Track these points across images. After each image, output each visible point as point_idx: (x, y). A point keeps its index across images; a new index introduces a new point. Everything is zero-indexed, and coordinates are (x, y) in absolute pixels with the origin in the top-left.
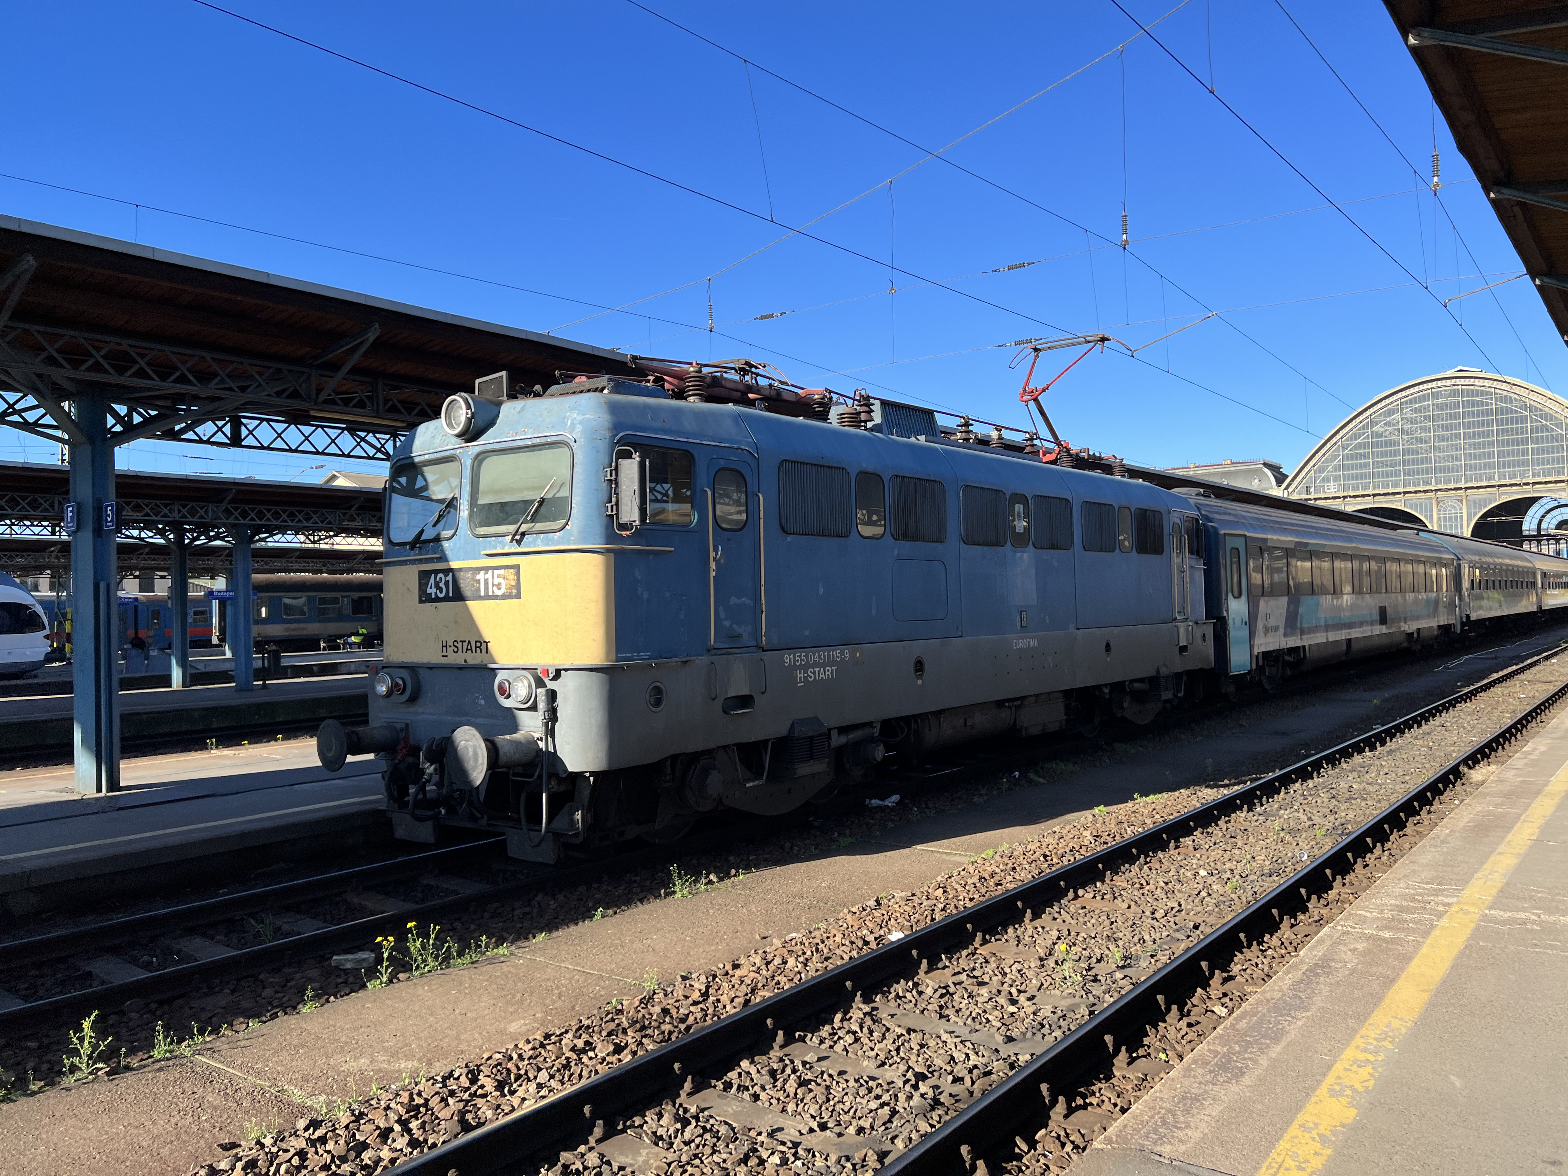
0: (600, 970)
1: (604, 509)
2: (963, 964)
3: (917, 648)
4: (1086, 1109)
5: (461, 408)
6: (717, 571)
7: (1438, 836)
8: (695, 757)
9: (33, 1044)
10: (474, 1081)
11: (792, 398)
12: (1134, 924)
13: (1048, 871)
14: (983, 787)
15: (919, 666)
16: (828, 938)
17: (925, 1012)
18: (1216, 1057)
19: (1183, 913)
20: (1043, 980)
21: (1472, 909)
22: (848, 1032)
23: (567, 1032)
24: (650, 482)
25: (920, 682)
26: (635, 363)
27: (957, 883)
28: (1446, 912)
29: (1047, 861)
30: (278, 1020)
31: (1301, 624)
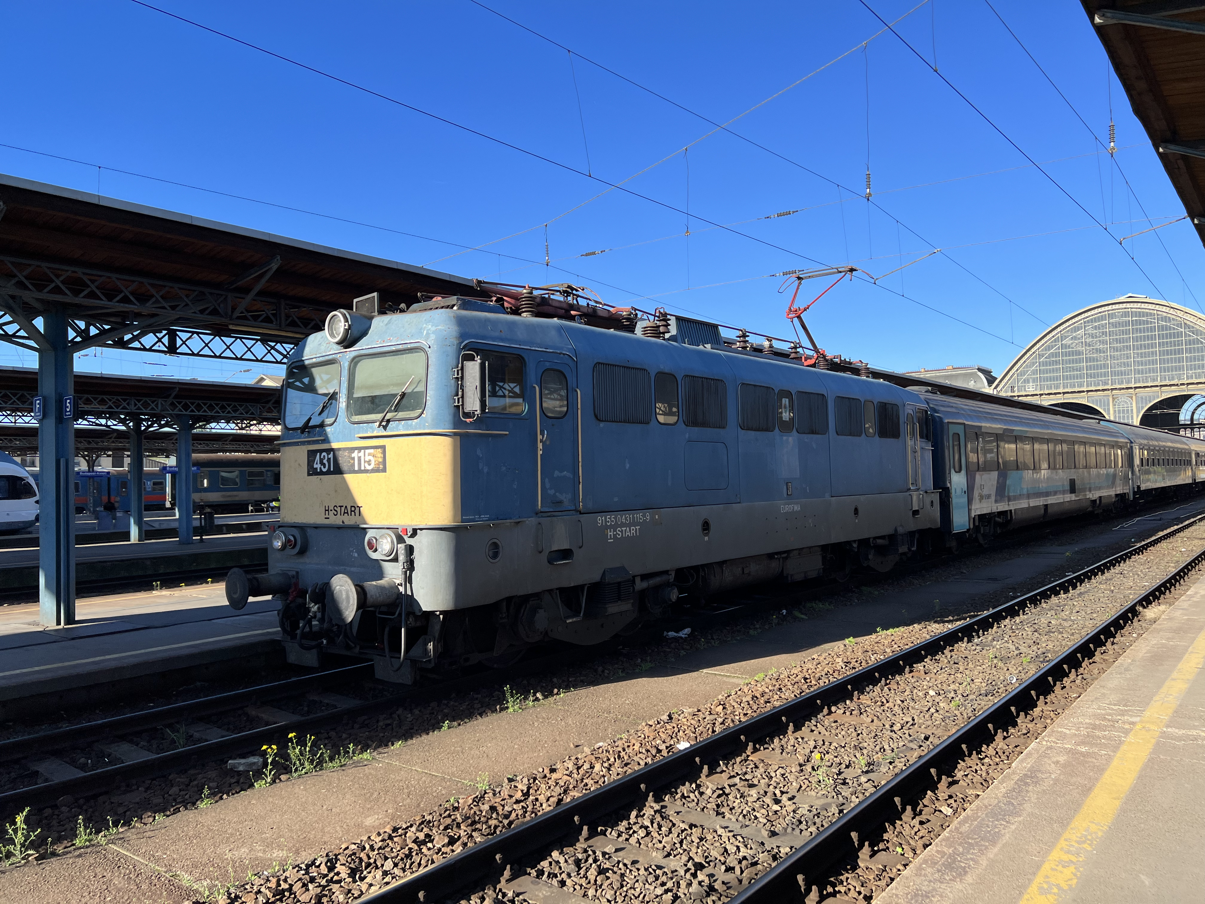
0: (443, 772)
1: (452, 401)
2: (737, 769)
3: (704, 512)
4: (836, 897)
5: (340, 321)
6: (543, 450)
8: (526, 598)
10: (331, 869)
11: (605, 314)
12: (876, 735)
13: (808, 691)
14: (757, 622)
15: (706, 526)
16: (629, 746)
17: (705, 809)
18: (942, 857)
19: (916, 726)
20: (802, 783)
21: (1153, 727)
22: (641, 827)
23: (411, 826)
24: (489, 380)
25: (706, 538)
26: (480, 287)
27: (734, 701)
28: (1131, 730)
29: (807, 683)
30: (179, 814)
31: (1008, 493)
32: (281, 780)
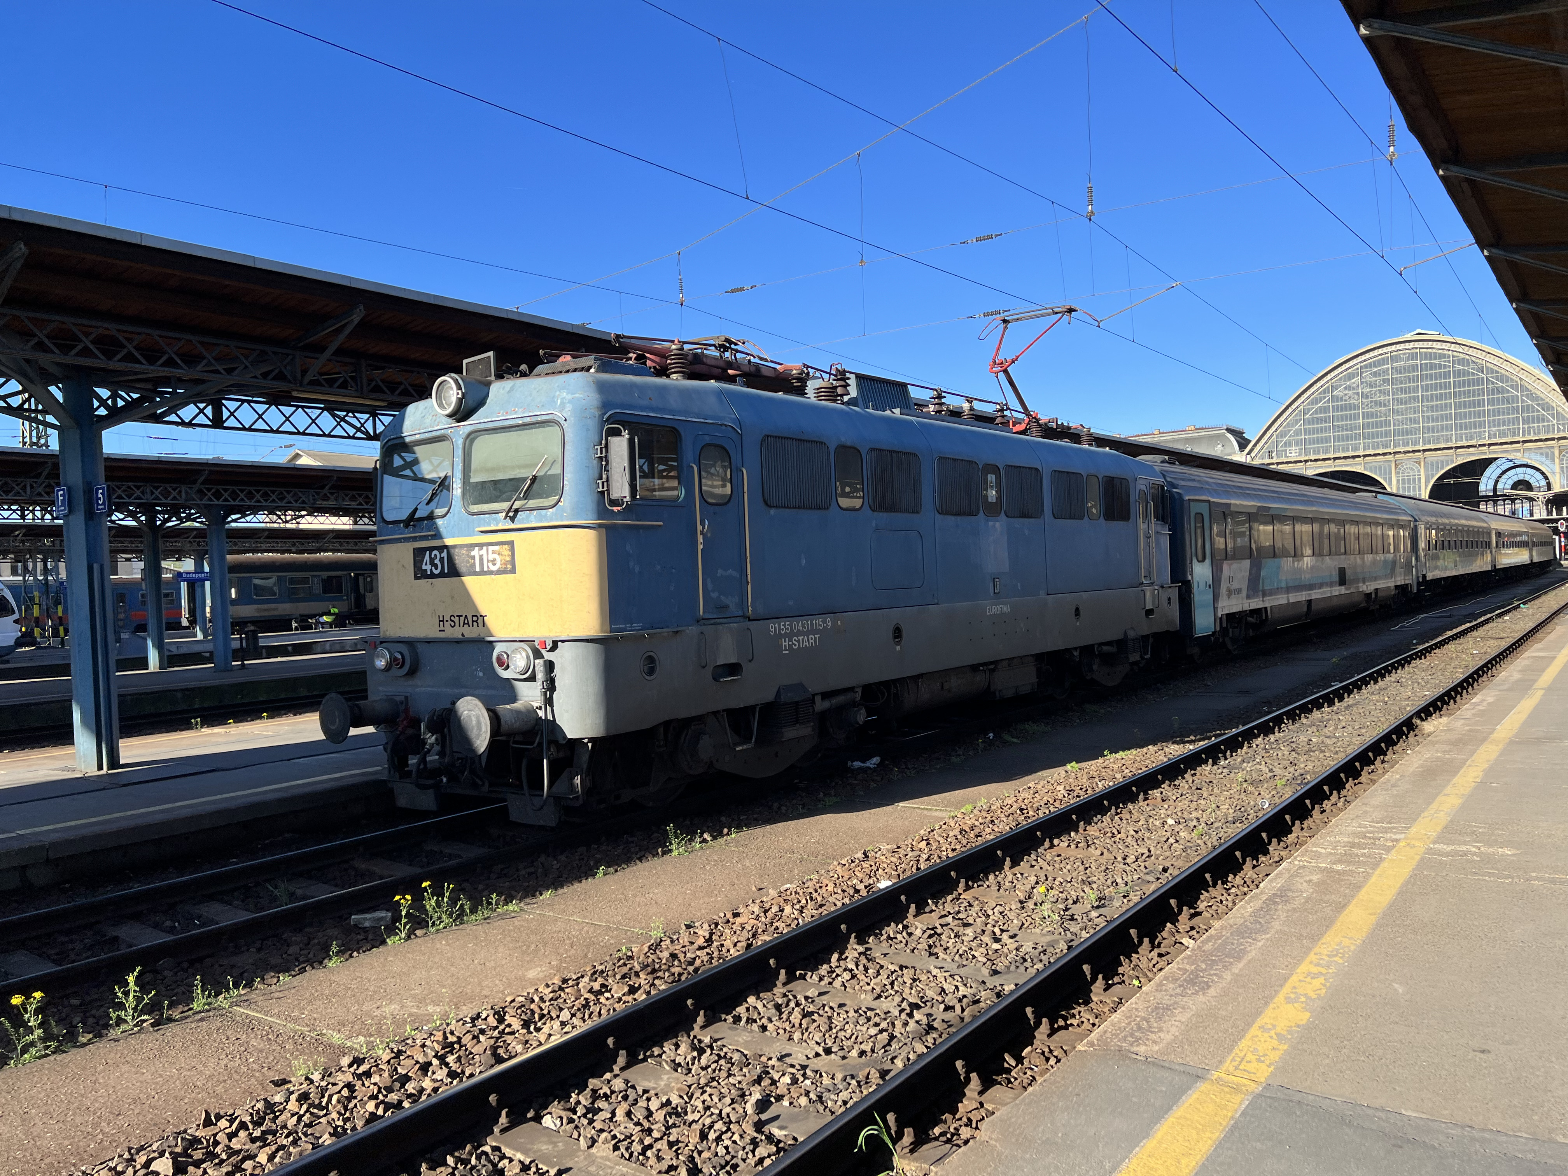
0: (607, 921)
1: (595, 486)
2: (949, 907)
3: (895, 616)
4: (1068, 1029)
5: (452, 388)
6: (704, 543)
7: (1388, 780)
8: (687, 722)
9: (75, 1002)
10: (501, 1020)
11: (771, 374)
12: (1107, 868)
13: (1025, 823)
14: (960, 748)
15: (898, 633)
16: (821, 887)
17: (915, 950)
18: (1184, 974)
19: (1153, 858)
20: (1024, 920)
21: (1417, 844)
22: (845, 970)
23: (582, 976)
24: (639, 458)
25: (898, 648)
26: (619, 342)
27: (940, 835)
28: (1394, 847)
29: (1023, 814)
30: (307, 974)
31: (1263, 586)
32: (415, 935)
